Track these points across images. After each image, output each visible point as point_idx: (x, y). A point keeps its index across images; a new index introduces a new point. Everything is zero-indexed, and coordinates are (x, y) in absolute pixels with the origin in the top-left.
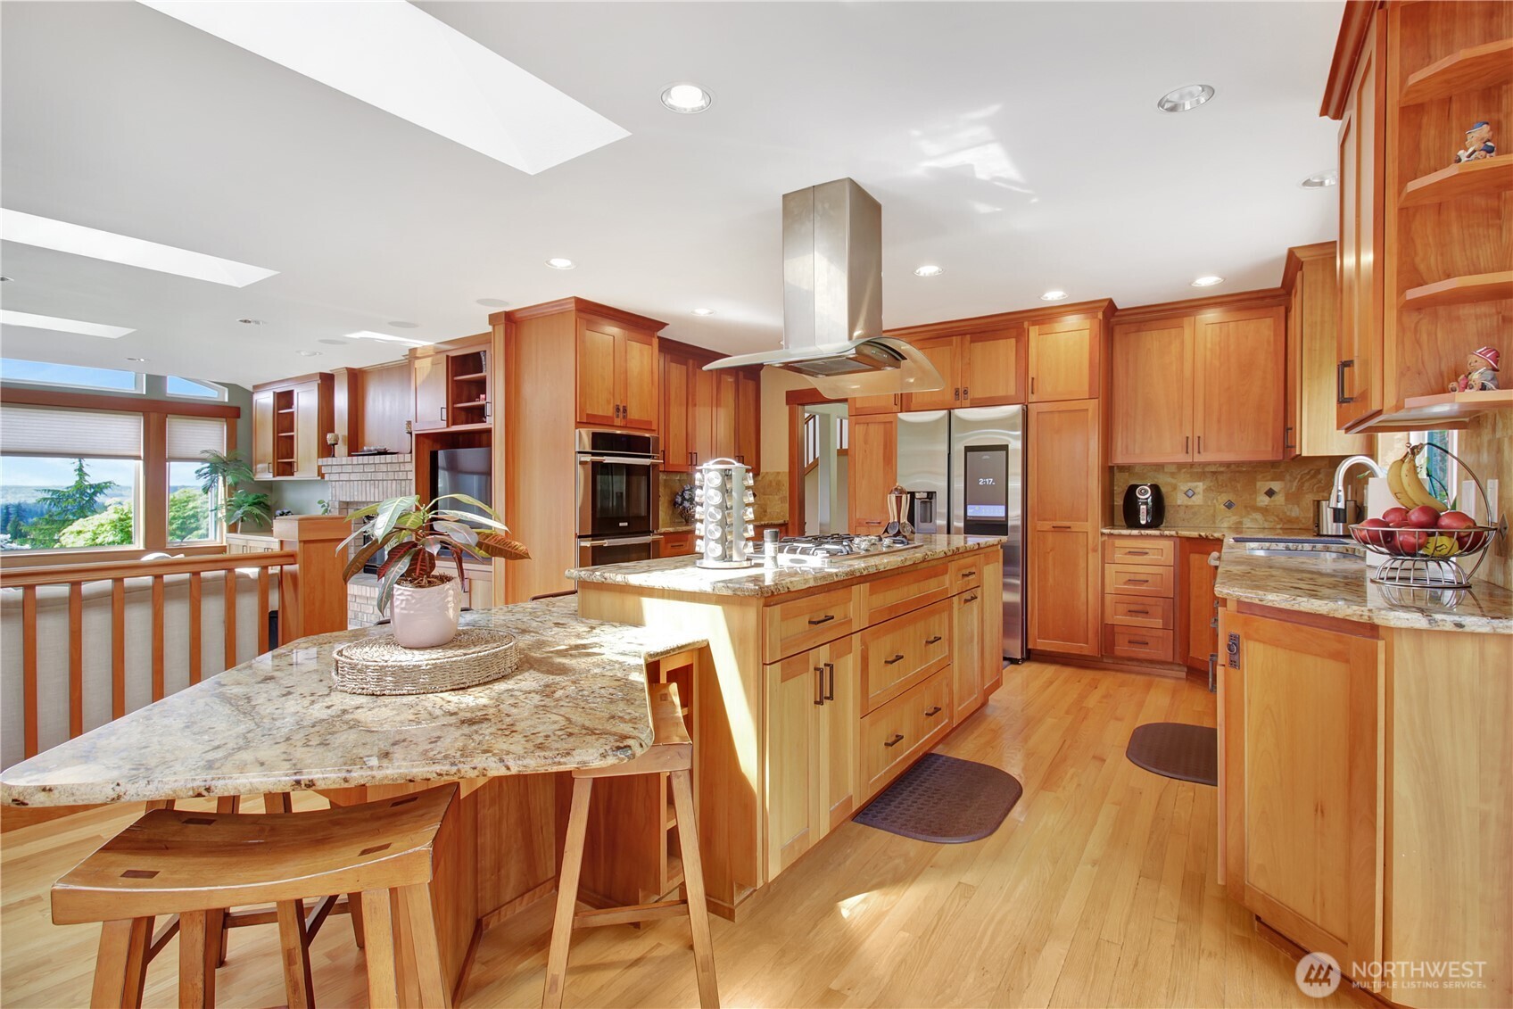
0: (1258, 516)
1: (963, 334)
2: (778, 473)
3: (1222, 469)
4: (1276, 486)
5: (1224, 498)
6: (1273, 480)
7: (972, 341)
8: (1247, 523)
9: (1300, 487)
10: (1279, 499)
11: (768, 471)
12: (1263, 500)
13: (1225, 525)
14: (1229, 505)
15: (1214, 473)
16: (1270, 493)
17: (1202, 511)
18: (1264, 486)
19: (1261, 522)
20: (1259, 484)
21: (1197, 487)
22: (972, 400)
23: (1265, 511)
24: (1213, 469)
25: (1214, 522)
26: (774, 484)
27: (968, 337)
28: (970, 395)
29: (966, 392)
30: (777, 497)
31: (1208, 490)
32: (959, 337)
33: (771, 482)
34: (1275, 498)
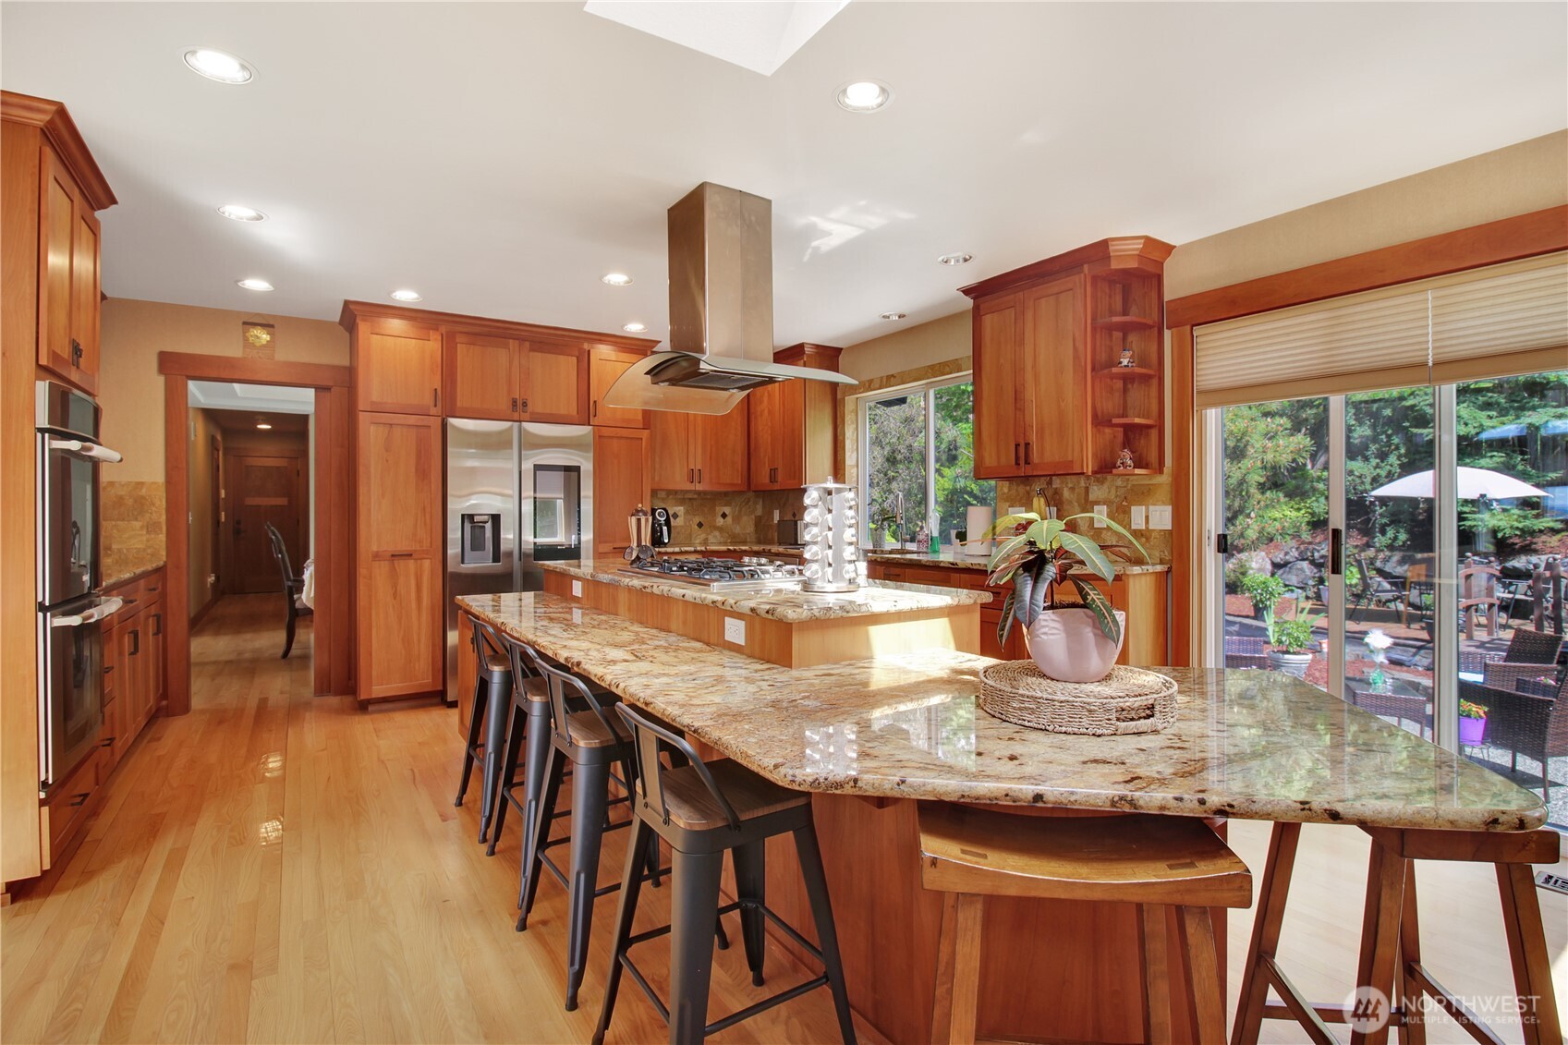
0: (717, 533)
1: (521, 340)
2: (142, 484)
3: (695, 496)
4: (727, 510)
5: (697, 520)
6: (726, 505)
7: (532, 350)
8: (711, 540)
9: (740, 511)
10: (729, 519)
11: (115, 479)
12: (720, 521)
13: (698, 541)
14: (700, 525)
15: (690, 499)
16: (724, 516)
17: (683, 530)
18: (721, 509)
19: (718, 537)
20: (717, 508)
21: (679, 511)
22: (532, 413)
23: (720, 529)
24: (690, 496)
25: (691, 540)
26: (130, 502)
27: (527, 344)
28: (530, 408)
29: (525, 404)
30: (137, 524)
31: (687, 512)
32: (517, 342)
33: (121, 498)
34: (727, 518)
